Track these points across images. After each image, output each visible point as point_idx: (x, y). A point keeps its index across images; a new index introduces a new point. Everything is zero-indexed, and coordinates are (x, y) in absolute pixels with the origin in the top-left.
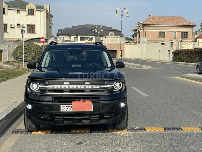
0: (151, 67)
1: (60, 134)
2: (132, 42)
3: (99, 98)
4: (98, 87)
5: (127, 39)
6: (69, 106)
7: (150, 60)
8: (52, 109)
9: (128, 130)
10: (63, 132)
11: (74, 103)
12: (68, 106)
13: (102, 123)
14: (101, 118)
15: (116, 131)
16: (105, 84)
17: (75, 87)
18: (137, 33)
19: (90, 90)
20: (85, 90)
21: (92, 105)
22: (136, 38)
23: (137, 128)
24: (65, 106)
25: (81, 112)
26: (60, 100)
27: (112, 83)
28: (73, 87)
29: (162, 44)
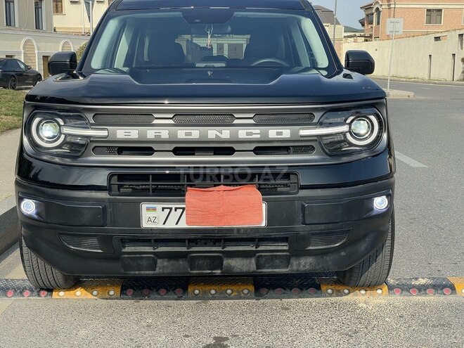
0: (411, 94)
1: (149, 298)
2: (361, 36)
3: (292, 176)
4: (286, 133)
5: (347, 29)
6: (173, 206)
7: (404, 79)
8: (108, 216)
9: (391, 288)
10: (162, 291)
11: (192, 195)
12: (171, 209)
13: (302, 268)
14: (298, 250)
15: (346, 291)
16: (315, 124)
17: (195, 133)
18: (373, 14)
19: (253, 146)
20: (236, 147)
21: (264, 206)
22: (370, 26)
23: (422, 281)
24: (159, 206)
25: (220, 230)
26: (141, 184)
27: (339, 120)
28: (190, 134)
29: (437, 39)
